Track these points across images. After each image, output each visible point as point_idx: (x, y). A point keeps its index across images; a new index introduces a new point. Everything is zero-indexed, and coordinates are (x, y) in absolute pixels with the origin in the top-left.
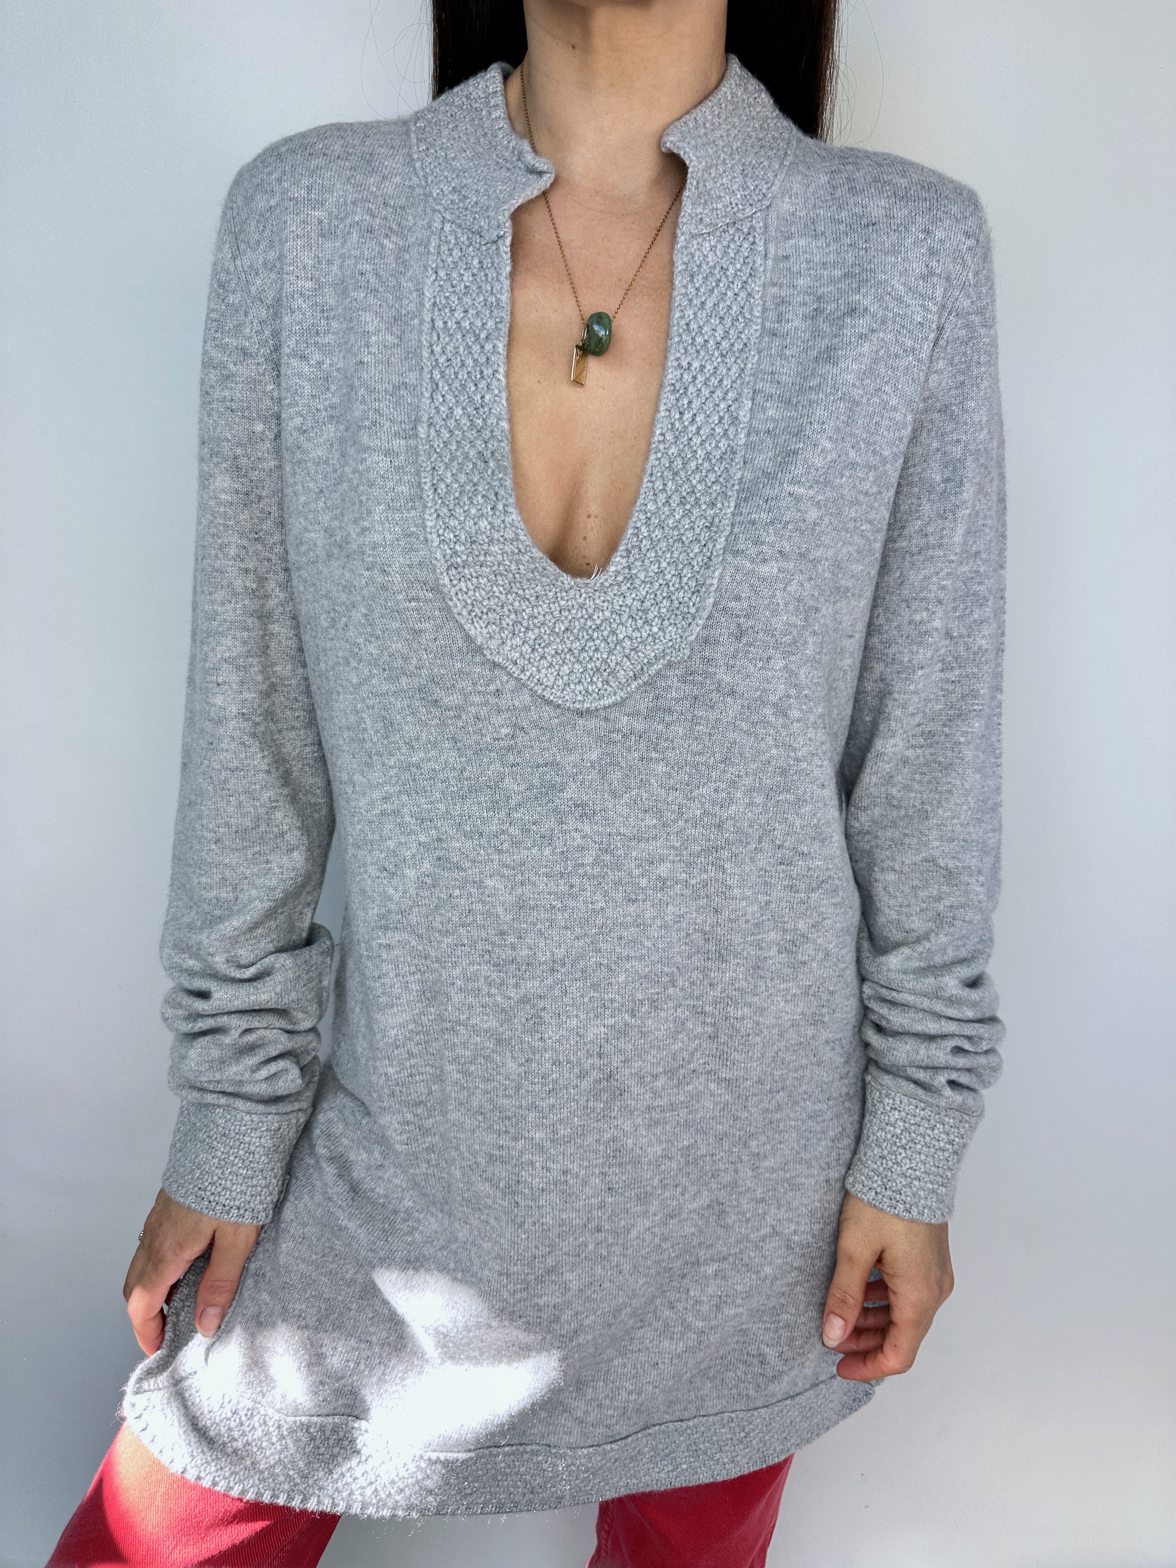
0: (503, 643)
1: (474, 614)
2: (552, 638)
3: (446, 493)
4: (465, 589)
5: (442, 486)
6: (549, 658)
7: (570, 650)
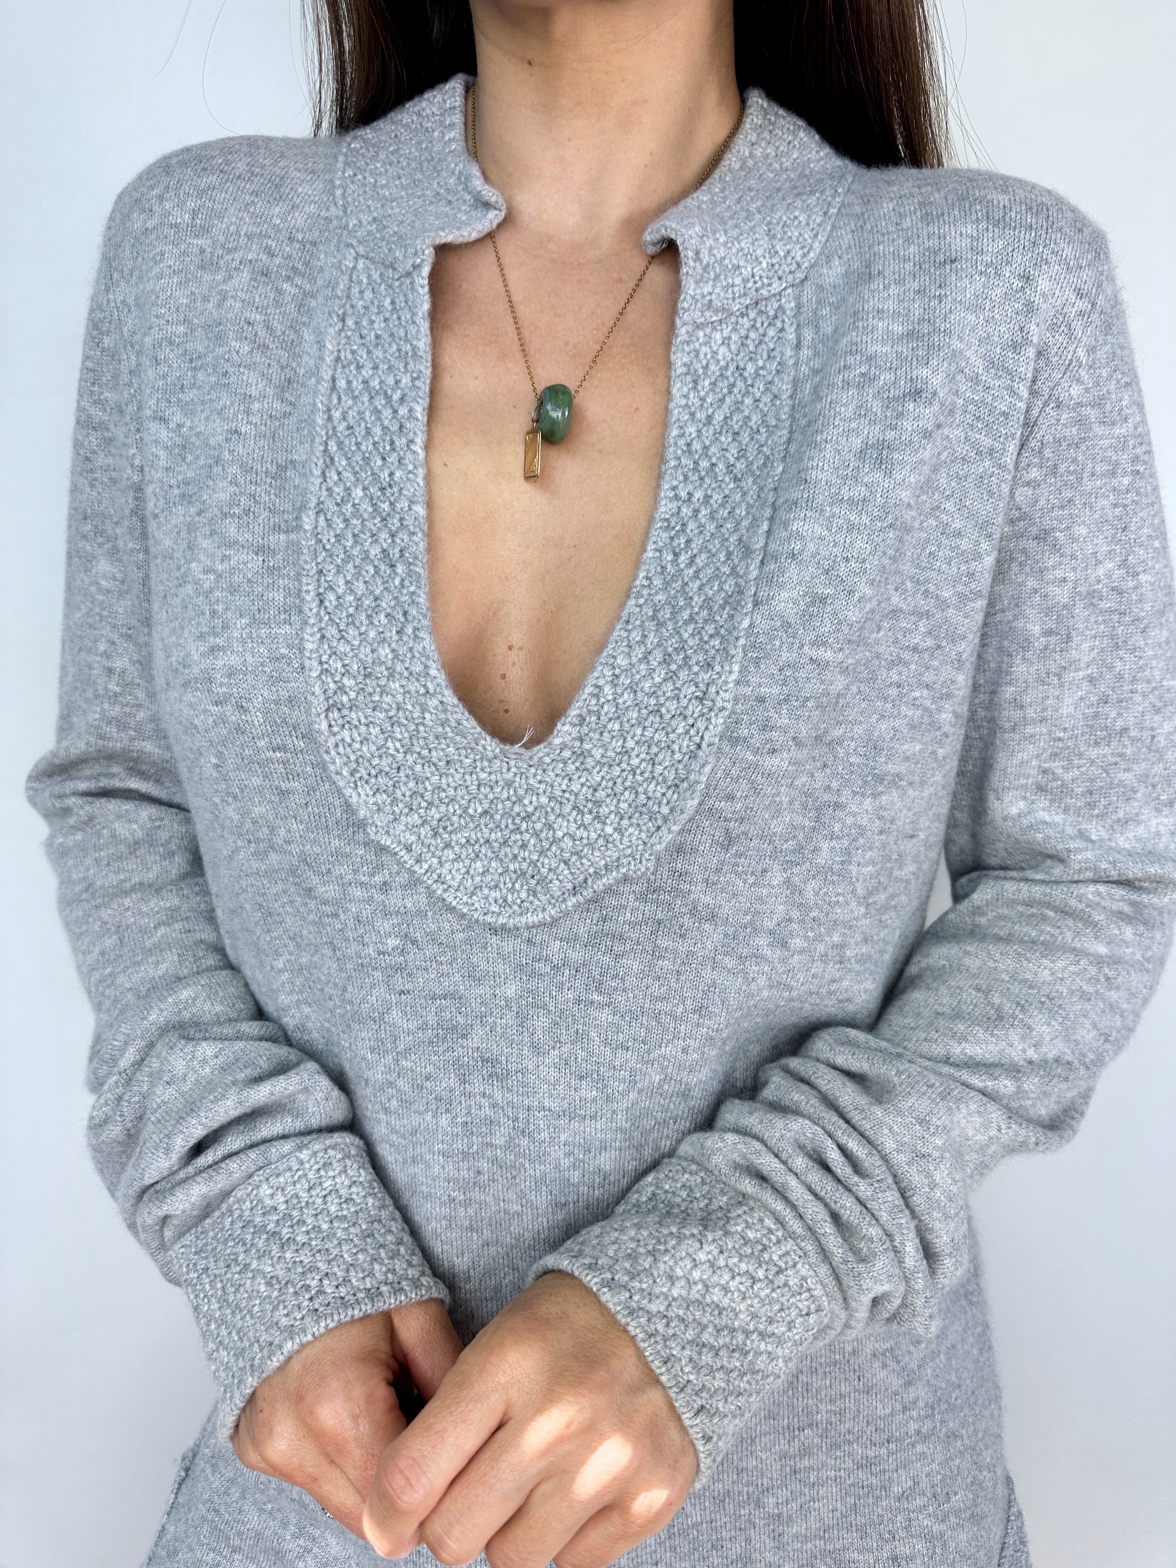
0: (396, 819)
1: (358, 775)
3: (336, 607)
4: (348, 740)
5: (331, 596)
6: (457, 848)
7: (488, 841)
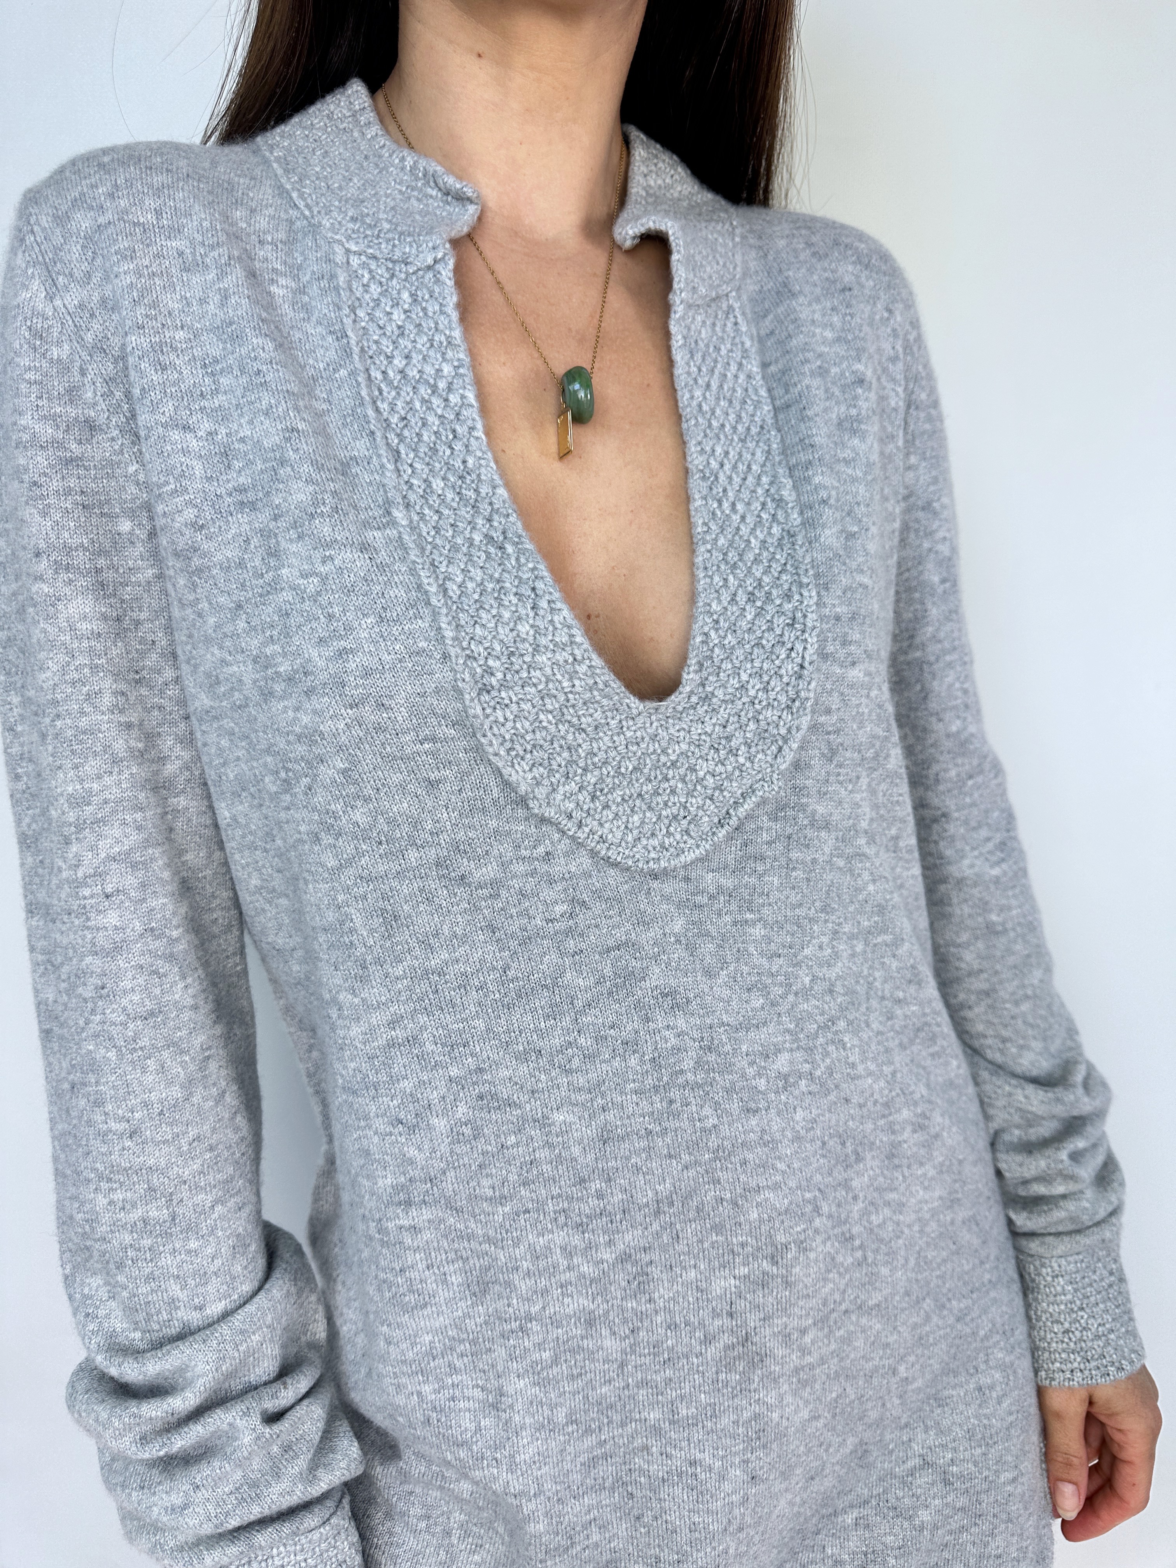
0: (554, 790)
1: (514, 753)
2: (616, 781)
4: (502, 720)
7: (640, 795)
